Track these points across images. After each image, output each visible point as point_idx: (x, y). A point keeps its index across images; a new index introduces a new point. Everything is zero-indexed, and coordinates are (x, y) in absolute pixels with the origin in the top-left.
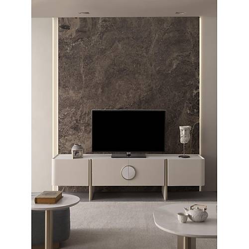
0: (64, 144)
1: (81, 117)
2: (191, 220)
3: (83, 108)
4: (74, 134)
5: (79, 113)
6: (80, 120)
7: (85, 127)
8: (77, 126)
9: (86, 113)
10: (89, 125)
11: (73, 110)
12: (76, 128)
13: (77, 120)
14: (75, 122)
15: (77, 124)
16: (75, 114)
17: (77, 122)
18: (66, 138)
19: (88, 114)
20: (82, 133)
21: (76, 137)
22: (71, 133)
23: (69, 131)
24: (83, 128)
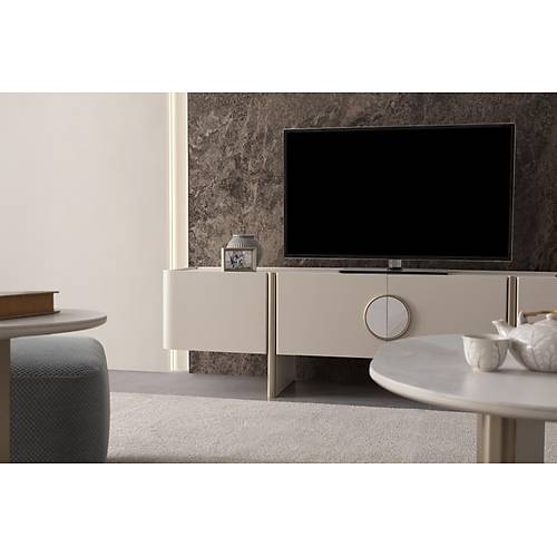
0: (204, 245)
1: (248, 146)
2: (522, 367)
3: (254, 114)
4: (230, 210)
5: (244, 132)
6: (245, 159)
7: (261, 185)
8: (238, 179)
9: (261, 136)
10: (269, 178)
11: (228, 120)
12: (235, 188)
13: (237, 159)
14: (232, 164)
15: (239, 174)
16: (232, 135)
17: (238, 166)
18: (209, 221)
19: (269, 139)
20: (251, 208)
21: (236, 219)
22: (221, 205)
23: (217, 196)
24: (254, 188)
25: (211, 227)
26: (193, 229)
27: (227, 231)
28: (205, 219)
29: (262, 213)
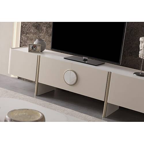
0: (25, 42)
4: (35, 33)
7: (47, 28)
12: (37, 27)
18: (28, 35)
20: (43, 34)
21: (37, 37)
22: (32, 31)
23: (31, 28)
24: (45, 28)
25: (28, 37)
26: (22, 36)
27: (34, 39)
28: (26, 34)
29: (47, 36)
